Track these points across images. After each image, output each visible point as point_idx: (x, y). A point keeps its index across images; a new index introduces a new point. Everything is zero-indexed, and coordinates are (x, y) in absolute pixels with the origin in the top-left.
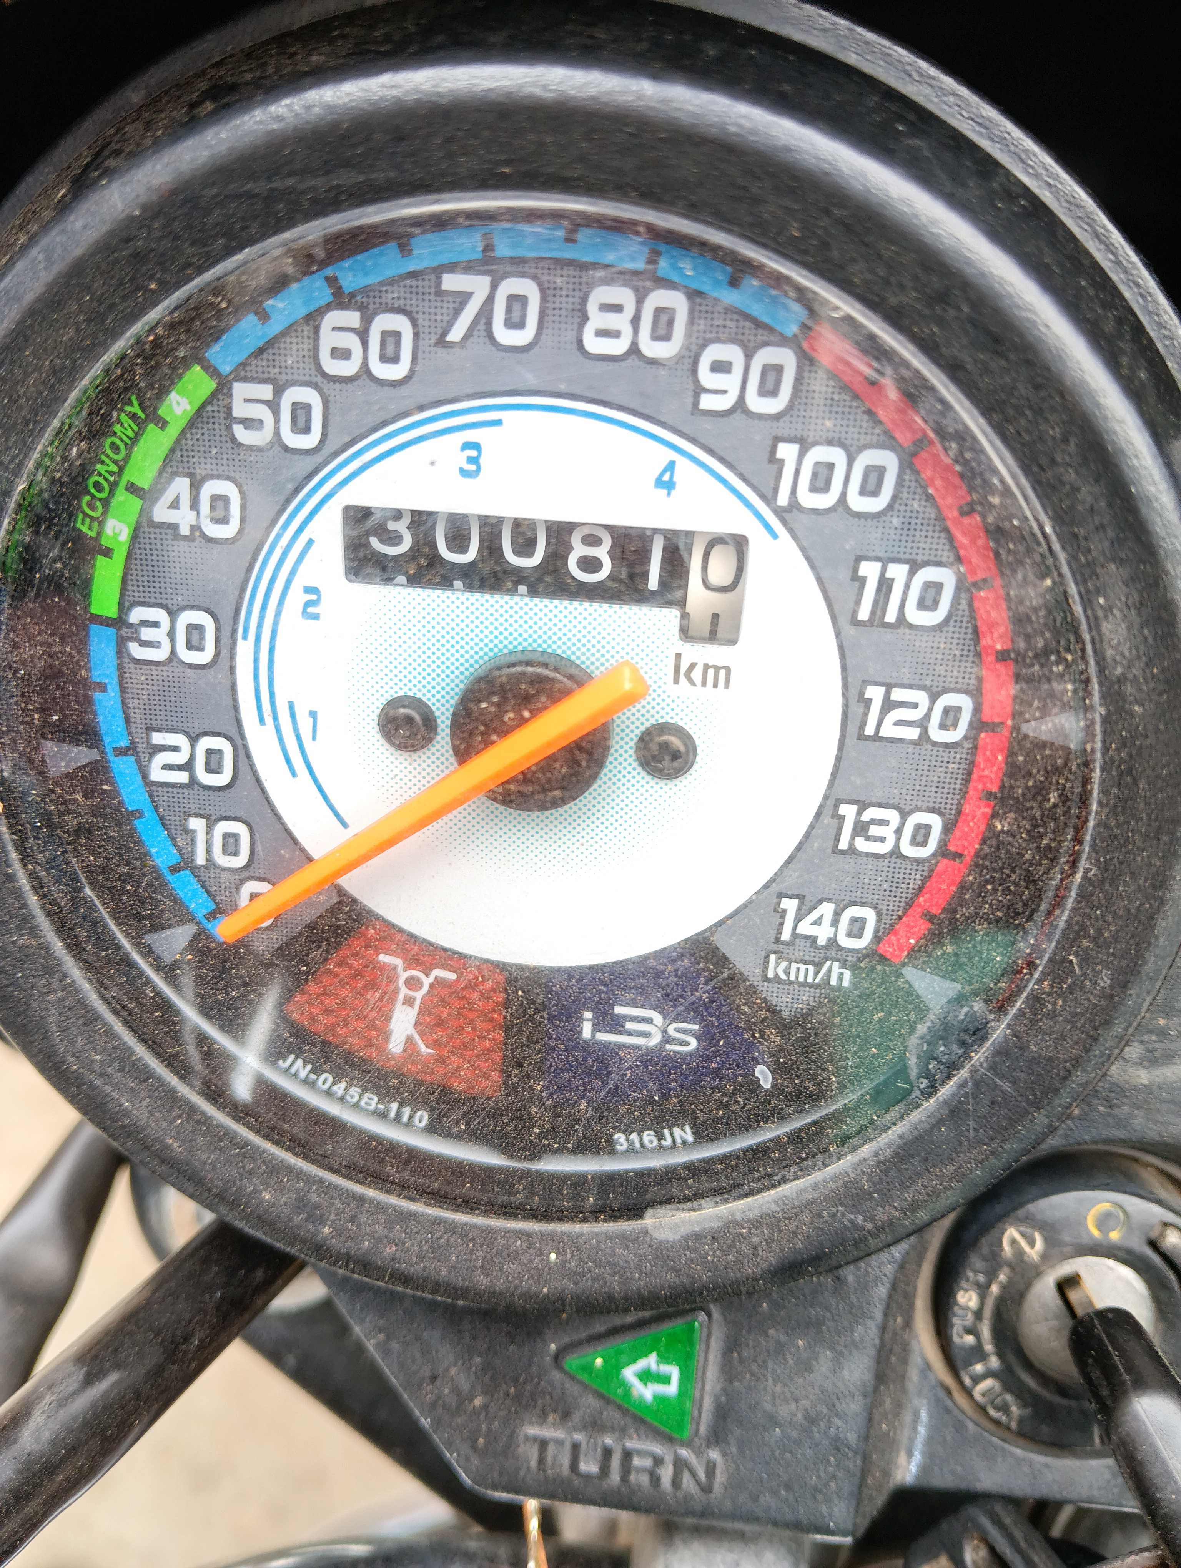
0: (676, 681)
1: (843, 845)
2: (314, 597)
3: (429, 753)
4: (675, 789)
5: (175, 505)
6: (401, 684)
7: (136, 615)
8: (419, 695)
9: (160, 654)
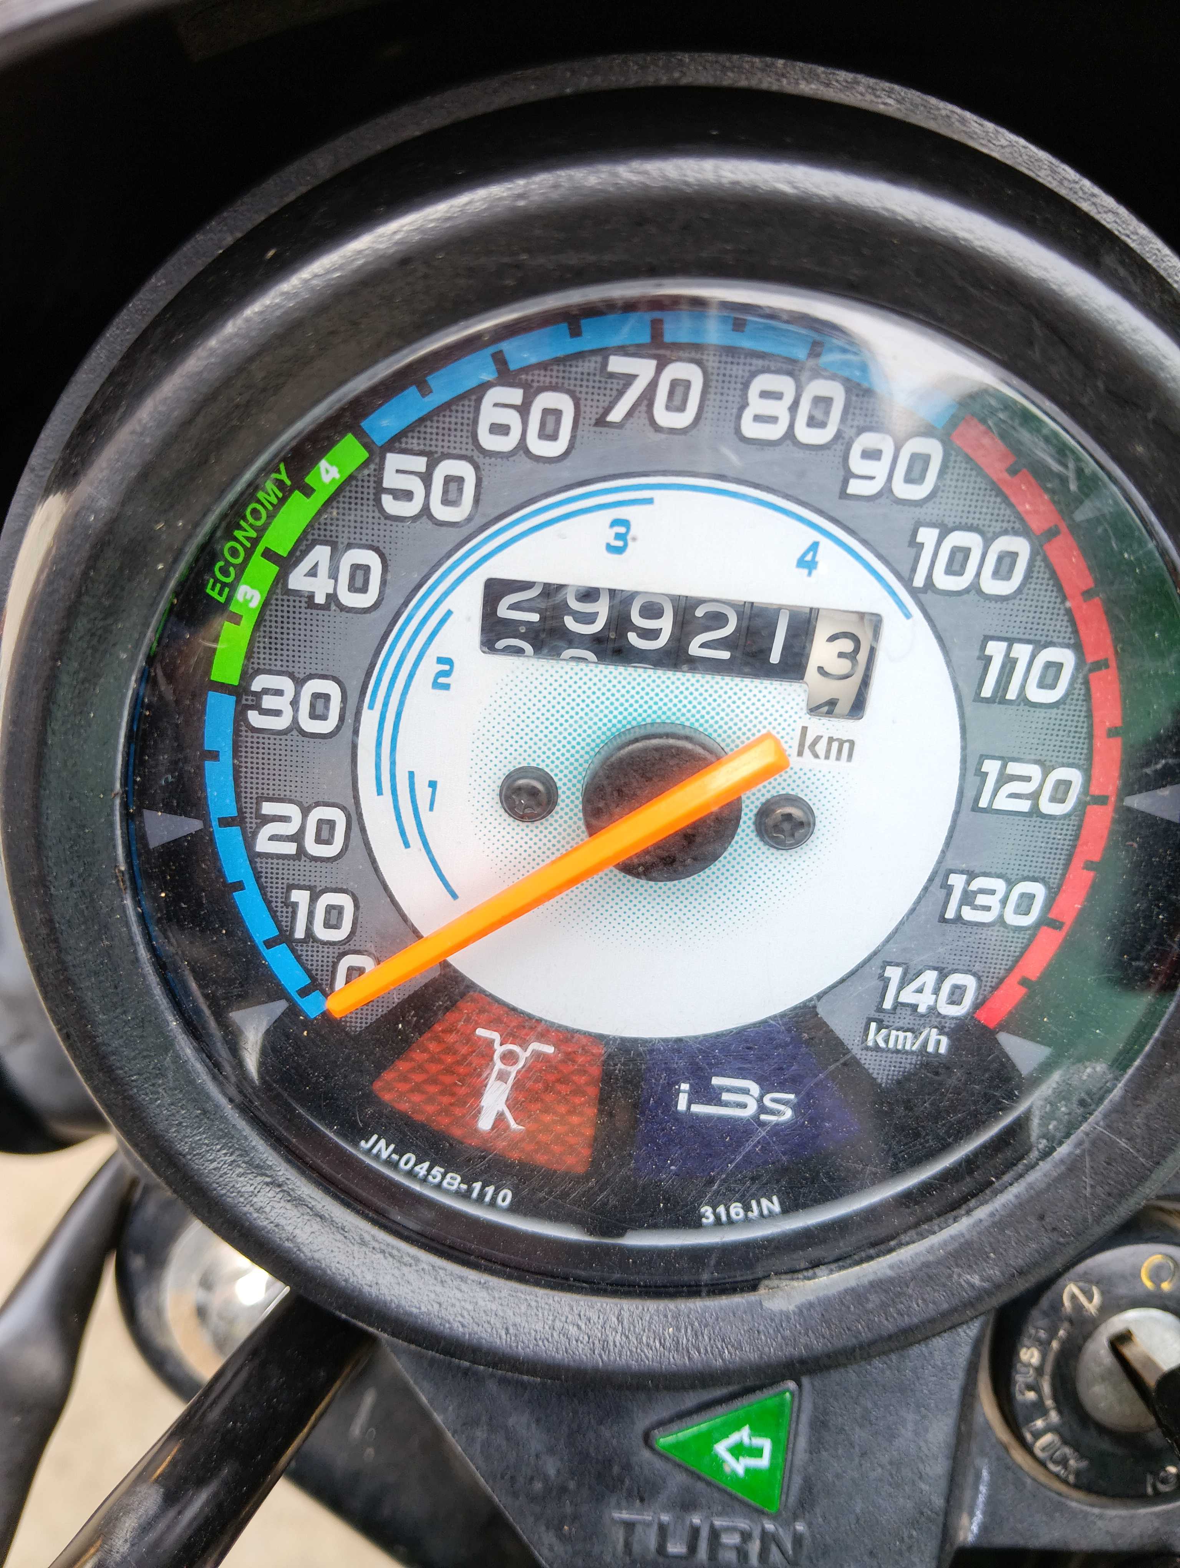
0: (800, 753)
1: (950, 914)
2: (447, 667)
3: (546, 824)
4: (790, 860)
5: (313, 573)
6: (525, 755)
7: (259, 683)
8: (542, 766)
9: (281, 723)
